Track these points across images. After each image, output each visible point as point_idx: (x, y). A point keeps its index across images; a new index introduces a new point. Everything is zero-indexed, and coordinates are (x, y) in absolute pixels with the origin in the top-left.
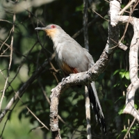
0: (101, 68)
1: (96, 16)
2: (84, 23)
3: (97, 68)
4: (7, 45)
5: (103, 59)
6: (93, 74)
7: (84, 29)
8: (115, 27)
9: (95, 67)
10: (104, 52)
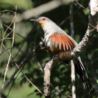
0: (83, 48)
1: (80, 7)
2: (70, 12)
3: (80, 47)
4: (10, 29)
5: (85, 40)
6: (77, 52)
7: (70, 17)
8: (94, 16)
9: (78, 47)
10: (85, 35)
